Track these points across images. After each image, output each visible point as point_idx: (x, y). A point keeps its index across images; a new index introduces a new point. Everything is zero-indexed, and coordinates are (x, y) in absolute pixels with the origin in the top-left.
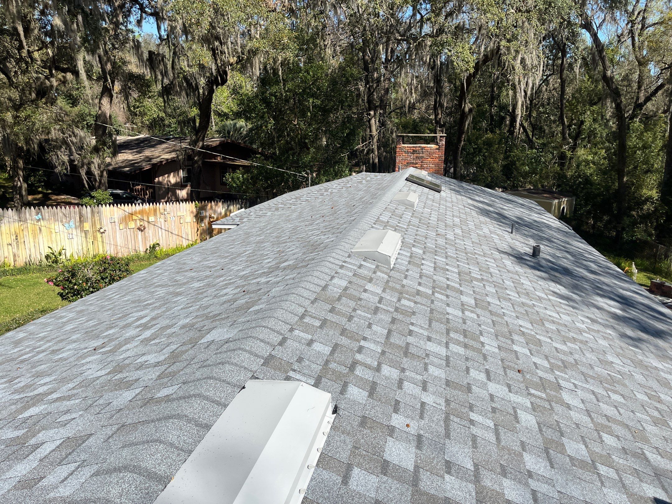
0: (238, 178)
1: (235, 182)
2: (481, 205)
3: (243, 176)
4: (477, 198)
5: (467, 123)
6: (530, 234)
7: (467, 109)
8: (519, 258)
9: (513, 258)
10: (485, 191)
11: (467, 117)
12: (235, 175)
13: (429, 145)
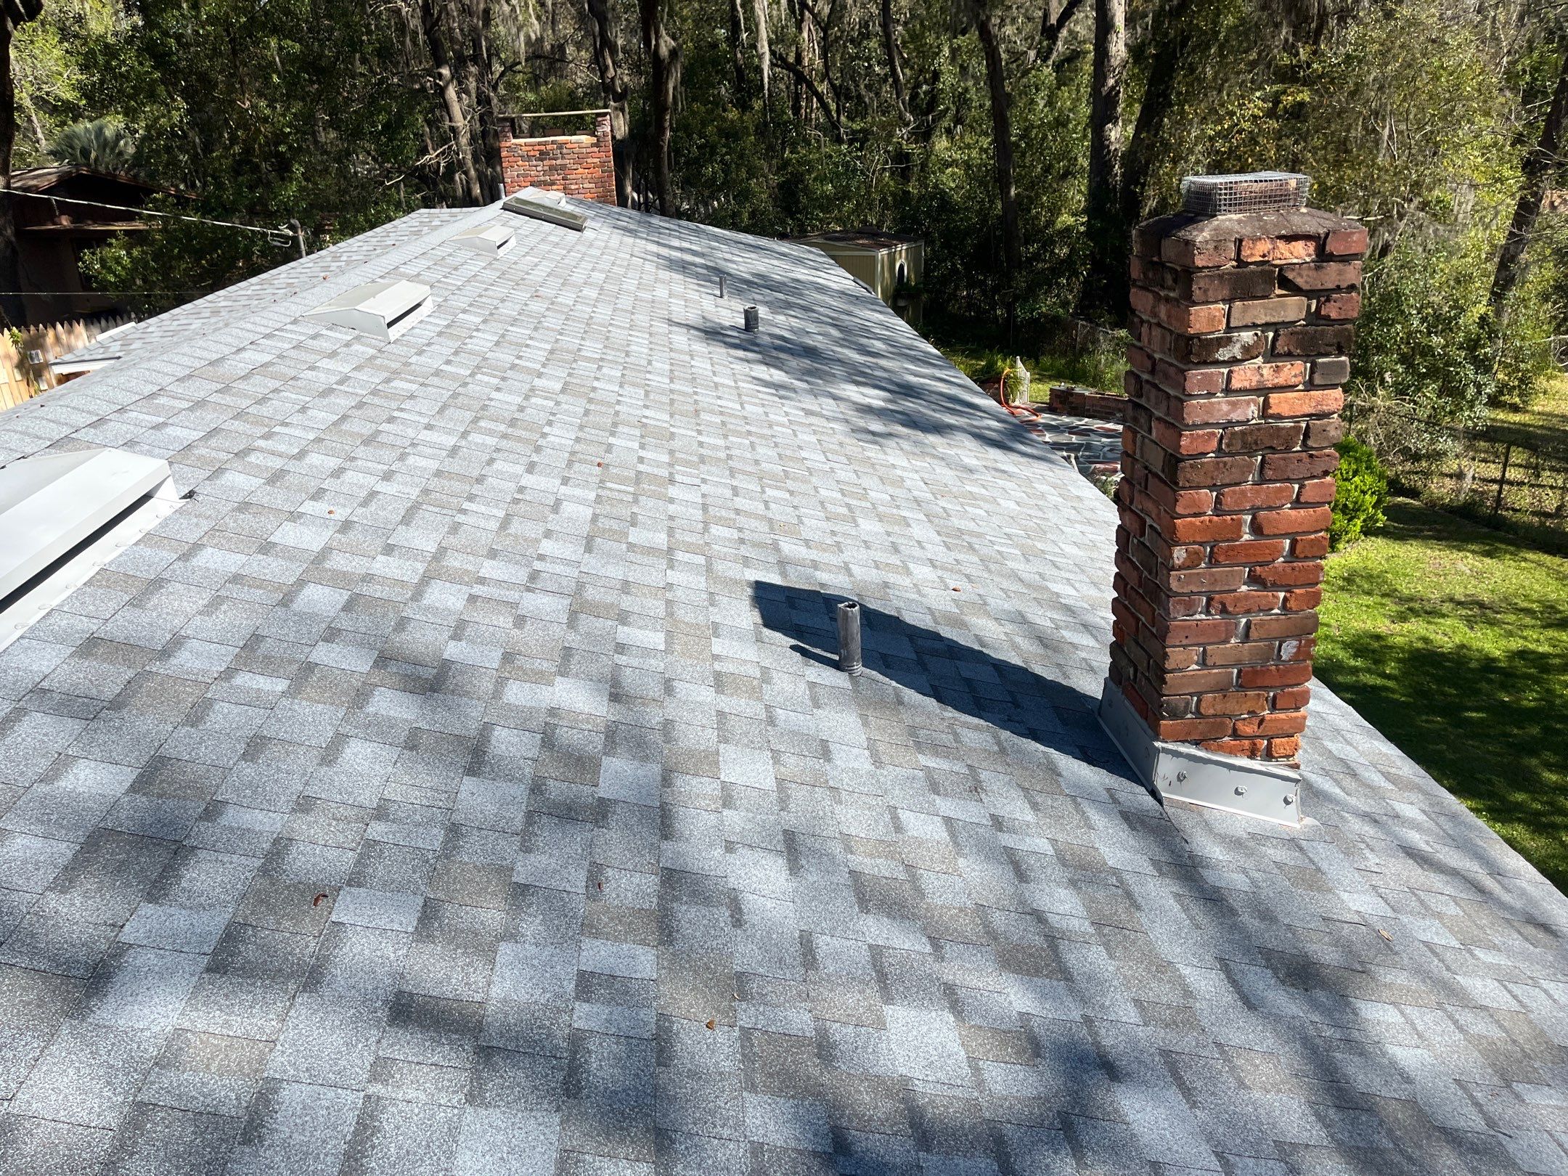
0: (118, 260)
1: (110, 270)
2: (678, 254)
3: (129, 254)
4: (676, 243)
5: (671, 86)
6: (767, 299)
7: (664, 51)
8: (713, 333)
9: (696, 333)
10: (704, 231)
11: (669, 72)
12: (109, 253)
13: (574, 138)
